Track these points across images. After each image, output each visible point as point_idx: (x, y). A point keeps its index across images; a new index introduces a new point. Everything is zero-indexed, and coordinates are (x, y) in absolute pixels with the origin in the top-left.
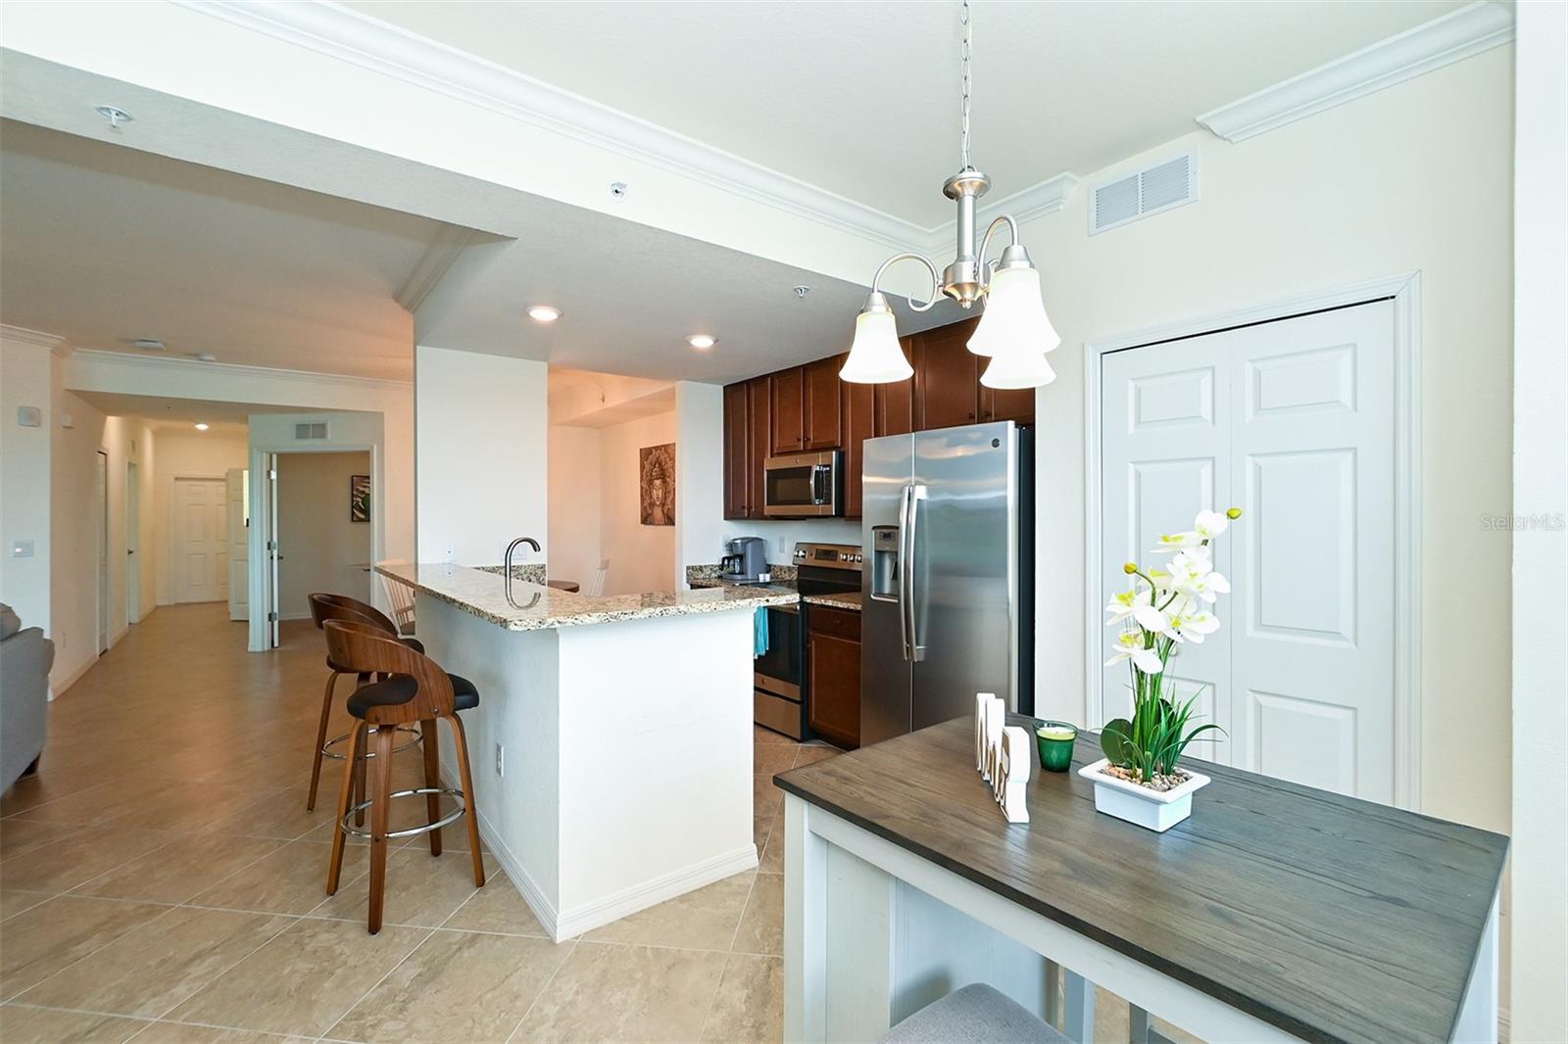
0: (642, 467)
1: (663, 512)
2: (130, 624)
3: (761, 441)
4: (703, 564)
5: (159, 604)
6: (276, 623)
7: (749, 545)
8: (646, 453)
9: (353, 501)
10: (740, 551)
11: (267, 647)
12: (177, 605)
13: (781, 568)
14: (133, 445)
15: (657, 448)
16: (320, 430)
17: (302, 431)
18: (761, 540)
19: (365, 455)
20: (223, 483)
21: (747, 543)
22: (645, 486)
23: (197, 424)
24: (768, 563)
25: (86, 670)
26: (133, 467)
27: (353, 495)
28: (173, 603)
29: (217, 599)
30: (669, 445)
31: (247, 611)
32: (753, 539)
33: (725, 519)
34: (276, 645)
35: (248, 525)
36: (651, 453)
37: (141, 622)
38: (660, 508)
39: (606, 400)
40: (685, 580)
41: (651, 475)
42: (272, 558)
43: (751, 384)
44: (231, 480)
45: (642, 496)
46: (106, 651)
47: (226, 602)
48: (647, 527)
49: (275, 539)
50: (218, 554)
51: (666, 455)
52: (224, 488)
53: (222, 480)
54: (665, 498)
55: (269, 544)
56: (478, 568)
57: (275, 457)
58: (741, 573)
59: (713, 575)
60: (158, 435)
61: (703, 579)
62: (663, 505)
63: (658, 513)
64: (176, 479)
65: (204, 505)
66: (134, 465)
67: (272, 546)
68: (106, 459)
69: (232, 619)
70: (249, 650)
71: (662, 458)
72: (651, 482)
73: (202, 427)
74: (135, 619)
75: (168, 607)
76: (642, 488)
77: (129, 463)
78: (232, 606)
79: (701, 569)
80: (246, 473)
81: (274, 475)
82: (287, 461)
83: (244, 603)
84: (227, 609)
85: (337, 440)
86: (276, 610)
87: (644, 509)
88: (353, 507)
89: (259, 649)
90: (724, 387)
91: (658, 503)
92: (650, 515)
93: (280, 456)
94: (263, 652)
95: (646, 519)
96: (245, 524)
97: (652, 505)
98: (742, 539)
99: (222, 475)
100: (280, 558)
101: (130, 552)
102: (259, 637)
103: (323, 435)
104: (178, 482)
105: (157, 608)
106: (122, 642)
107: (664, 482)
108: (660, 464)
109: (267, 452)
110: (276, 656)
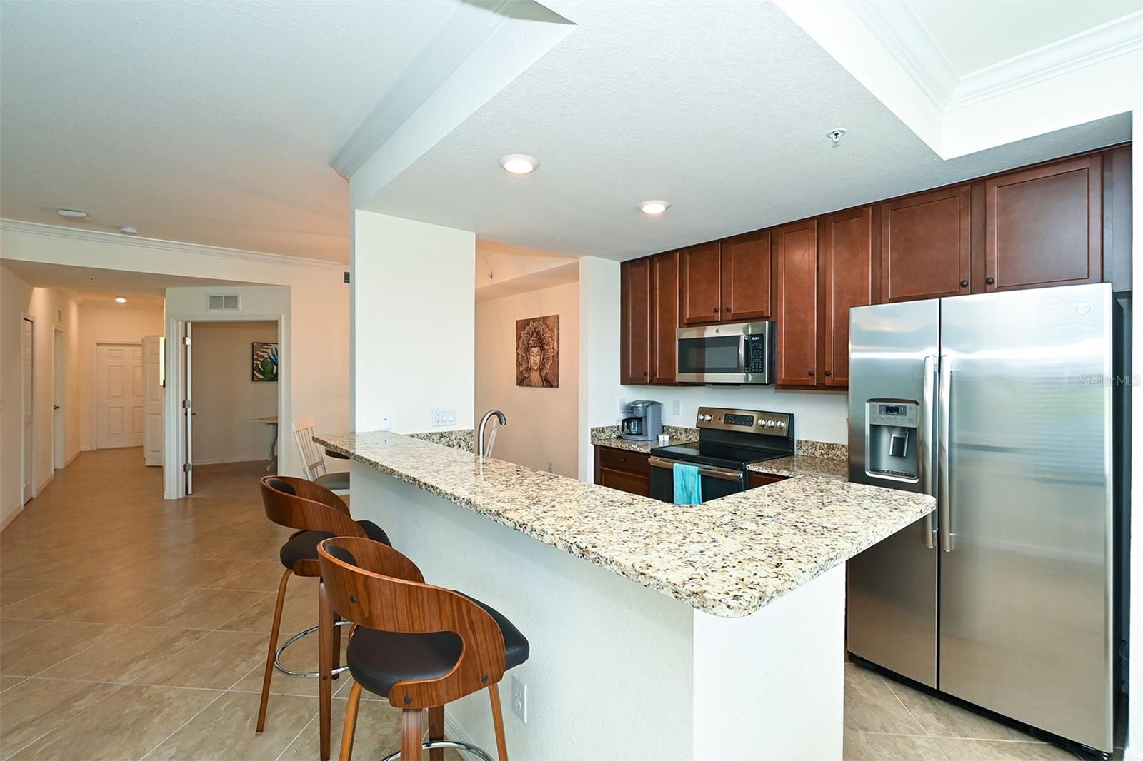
0: (519, 337)
1: (541, 376)
2: (55, 470)
3: (668, 310)
4: (604, 426)
5: (83, 450)
6: (190, 473)
7: (650, 408)
8: (522, 325)
9: (253, 365)
10: (640, 414)
11: (182, 494)
12: (97, 450)
13: (677, 430)
14: (60, 315)
15: (534, 320)
16: (232, 301)
17: (215, 301)
18: (659, 403)
19: (274, 324)
20: (140, 348)
21: (647, 406)
22: (520, 352)
23: (118, 297)
24: (664, 424)
25: (11, 520)
26: (59, 333)
27: (253, 359)
28: (95, 449)
29: (133, 445)
30: (548, 317)
31: (162, 457)
32: (653, 403)
33: (623, 383)
34: (190, 492)
35: (164, 386)
36: (528, 324)
37: (66, 467)
38: (538, 373)
39: (494, 276)
40: (590, 441)
41: (528, 343)
42: (186, 414)
43: (655, 259)
44: (148, 347)
45: (518, 360)
46: (31, 499)
47: (142, 447)
48: (521, 388)
49: (189, 398)
50: (134, 407)
51: (544, 326)
52: (140, 354)
53: (140, 345)
54: (543, 364)
55: (184, 402)
56: (412, 436)
57: (189, 325)
58: (640, 434)
59: (613, 436)
60: (80, 306)
61: (605, 439)
62: (541, 370)
63: (535, 376)
64: (98, 344)
65: (123, 366)
66: (61, 332)
67: (187, 404)
68: (32, 325)
69: (147, 465)
70: (165, 498)
71: (540, 328)
72: (527, 350)
73: (121, 300)
74: (61, 466)
75: (91, 452)
76: (518, 354)
77: (56, 331)
78: (148, 453)
79: (603, 430)
80: (162, 340)
81: (189, 342)
82: (199, 328)
83: (160, 451)
84: (142, 454)
85: (246, 311)
86: (190, 462)
87: (520, 373)
88: (253, 369)
89: (174, 497)
90: (621, 263)
91: (535, 368)
92: (526, 378)
93: (195, 324)
94: (178, 500)
95: (523, 381)
96: (162, 384)
97: (529, 369)
98: (643, 403)
99: (139, 341)
100: (193, 414)
101: (56, 408)
102: (174, 485)
103: (235, 307)
104: (99, 347)
105: (82, 452)
106: (45, 492)
107: (542, 348)
108: (537, 333)
109: (182, 321)
110: (190, 505)
